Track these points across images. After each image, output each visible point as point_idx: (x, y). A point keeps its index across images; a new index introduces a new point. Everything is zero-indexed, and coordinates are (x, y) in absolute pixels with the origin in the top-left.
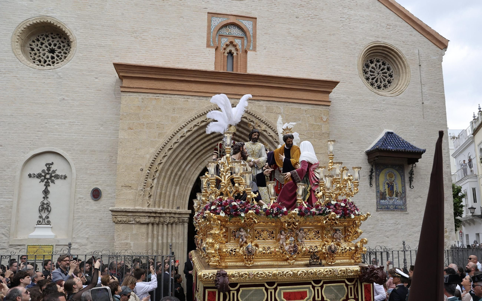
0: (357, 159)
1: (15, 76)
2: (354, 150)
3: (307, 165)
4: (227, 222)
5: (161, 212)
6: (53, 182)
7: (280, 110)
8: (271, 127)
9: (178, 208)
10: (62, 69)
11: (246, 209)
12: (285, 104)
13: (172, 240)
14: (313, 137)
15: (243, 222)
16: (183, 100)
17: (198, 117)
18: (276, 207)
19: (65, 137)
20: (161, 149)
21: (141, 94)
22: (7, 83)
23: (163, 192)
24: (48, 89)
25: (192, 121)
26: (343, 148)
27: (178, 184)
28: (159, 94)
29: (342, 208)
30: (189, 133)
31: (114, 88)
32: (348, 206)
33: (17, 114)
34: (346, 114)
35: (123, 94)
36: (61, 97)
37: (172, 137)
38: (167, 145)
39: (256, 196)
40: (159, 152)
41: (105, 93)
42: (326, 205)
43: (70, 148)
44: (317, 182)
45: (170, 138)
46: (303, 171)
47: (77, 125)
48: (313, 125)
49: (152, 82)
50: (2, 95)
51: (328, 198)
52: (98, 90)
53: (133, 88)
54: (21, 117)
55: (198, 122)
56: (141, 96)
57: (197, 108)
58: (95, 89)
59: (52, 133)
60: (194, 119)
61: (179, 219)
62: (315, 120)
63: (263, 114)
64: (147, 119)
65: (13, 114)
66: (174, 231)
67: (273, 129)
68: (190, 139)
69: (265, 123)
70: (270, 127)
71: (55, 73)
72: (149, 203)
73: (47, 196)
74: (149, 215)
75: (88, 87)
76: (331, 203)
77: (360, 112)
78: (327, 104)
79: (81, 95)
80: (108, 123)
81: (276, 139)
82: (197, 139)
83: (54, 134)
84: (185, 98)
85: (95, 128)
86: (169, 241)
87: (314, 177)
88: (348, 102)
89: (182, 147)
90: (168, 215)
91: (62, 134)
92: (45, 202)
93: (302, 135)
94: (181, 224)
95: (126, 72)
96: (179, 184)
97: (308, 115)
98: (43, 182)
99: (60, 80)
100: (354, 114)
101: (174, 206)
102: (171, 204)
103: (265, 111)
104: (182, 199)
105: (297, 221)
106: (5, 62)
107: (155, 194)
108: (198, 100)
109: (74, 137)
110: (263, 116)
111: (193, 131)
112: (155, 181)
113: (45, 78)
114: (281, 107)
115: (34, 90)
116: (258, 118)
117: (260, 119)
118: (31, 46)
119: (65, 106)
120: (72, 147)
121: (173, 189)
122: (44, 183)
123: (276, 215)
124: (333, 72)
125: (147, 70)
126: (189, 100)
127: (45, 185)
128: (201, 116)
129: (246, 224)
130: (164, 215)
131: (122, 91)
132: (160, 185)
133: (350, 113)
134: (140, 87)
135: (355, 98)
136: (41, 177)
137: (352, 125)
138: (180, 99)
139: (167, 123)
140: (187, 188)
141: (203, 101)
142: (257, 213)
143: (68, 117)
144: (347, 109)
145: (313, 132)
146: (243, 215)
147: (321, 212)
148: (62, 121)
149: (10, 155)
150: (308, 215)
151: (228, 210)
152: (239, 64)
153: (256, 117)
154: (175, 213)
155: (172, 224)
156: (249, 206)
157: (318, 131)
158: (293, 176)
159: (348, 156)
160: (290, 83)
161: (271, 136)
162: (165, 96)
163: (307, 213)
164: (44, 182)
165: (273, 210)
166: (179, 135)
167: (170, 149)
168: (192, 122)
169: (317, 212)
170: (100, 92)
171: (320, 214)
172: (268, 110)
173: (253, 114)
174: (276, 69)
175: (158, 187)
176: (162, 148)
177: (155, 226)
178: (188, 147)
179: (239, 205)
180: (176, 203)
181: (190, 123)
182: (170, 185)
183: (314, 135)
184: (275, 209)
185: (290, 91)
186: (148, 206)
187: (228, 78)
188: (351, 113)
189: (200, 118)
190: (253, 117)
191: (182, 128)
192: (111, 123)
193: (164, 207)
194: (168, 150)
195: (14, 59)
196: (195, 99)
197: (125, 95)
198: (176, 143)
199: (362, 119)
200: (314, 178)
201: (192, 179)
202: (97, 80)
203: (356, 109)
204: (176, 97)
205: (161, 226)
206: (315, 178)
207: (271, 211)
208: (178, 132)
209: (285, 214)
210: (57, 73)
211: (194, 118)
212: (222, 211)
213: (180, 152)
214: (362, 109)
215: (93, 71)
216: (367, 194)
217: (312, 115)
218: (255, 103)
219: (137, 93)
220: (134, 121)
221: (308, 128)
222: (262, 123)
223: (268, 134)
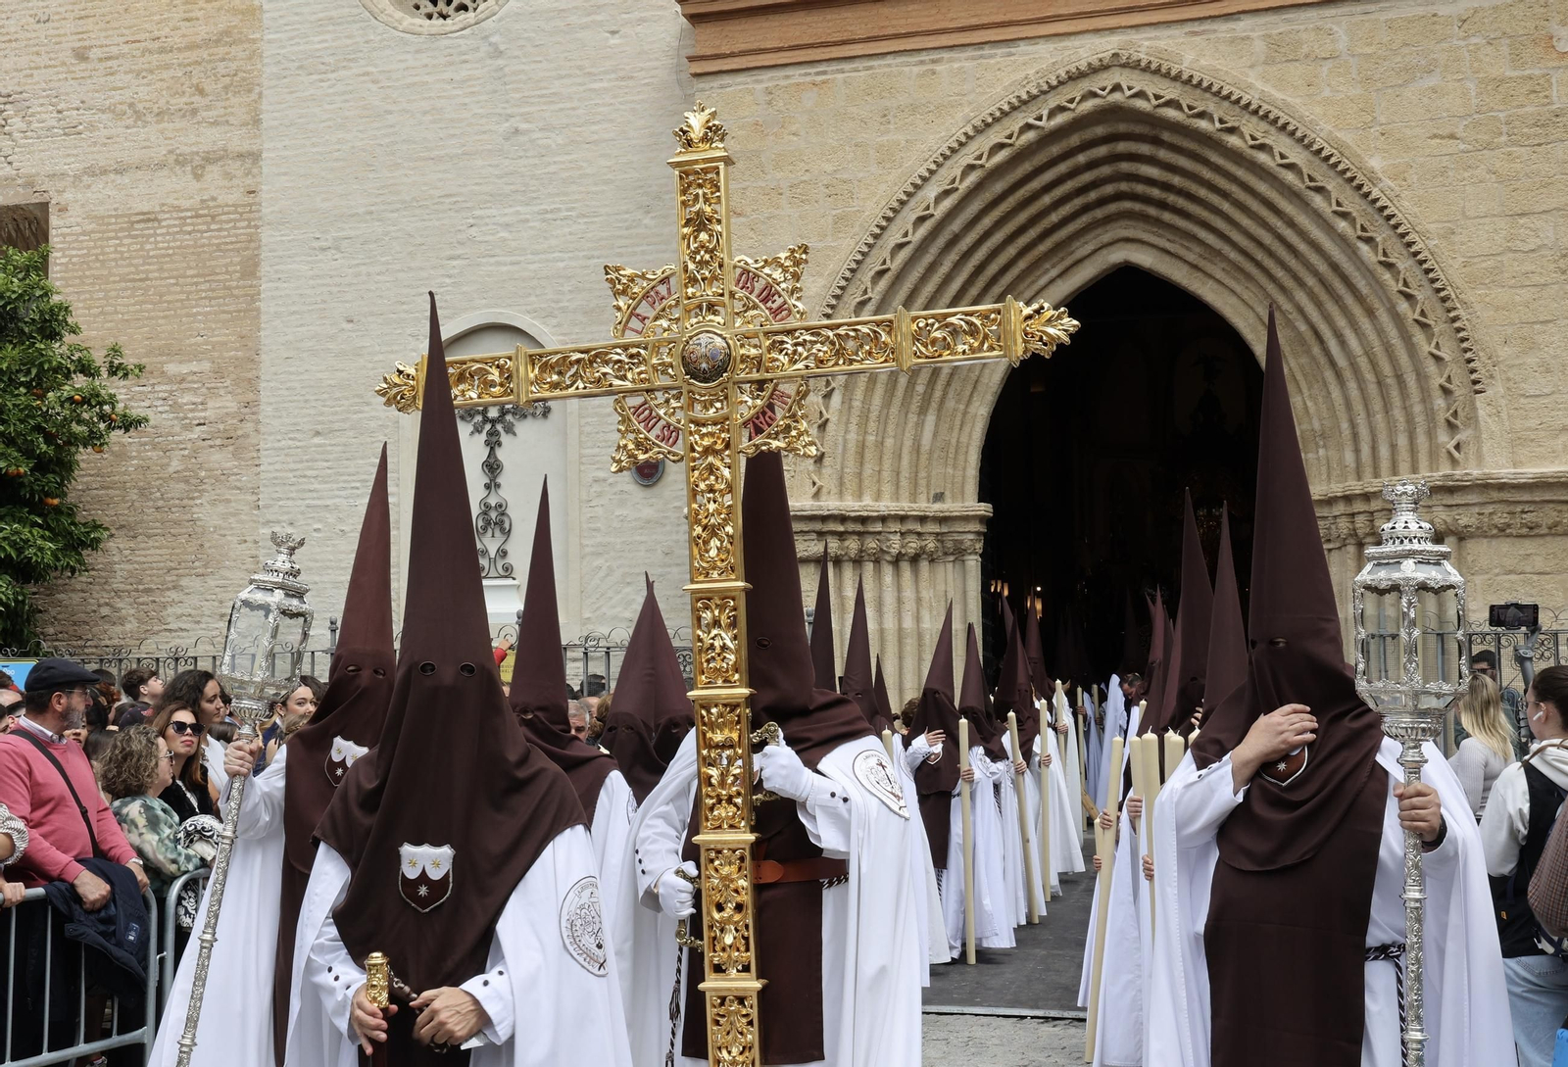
1: (364, 75)
5: (865, 514)
6: (510, 430)
7: (1332, 41)
8: (1290, 128)
9: (939, 497)
10: (500, 20)
12: (1360, 7)
13: (918, 619)
14: (1504, 138)
16: (916, 69)
17: (978, 131)
19: (532, 267)
20: (846, 279)
21: (763, 72)
22: (346, 101)
23: (871, 438)
24: (467, 100)
25: (953, 151)
27: (929, 403)
28: (825, 63)
30: (947, 203)
31: (675, 61)
33: (383, 207)
35: (702, 84)
36: (507, 125)
37: (883, 228)
38: (869, 260)
40: (839, 292)
41: (648, 85)
43: (553, 305)
45: (878, 231)
47: (566, 218)
48: (1500, 82)
49: (796, 21)
50: (337, 147)
52: (623, 79)
53: (732, 55)
54: (396, 215)
55: (977, 153)
56: (761, 81)
57: (971, 97)
58: (613, 76)
59: (492, 260)
60: (961, 144)
61: (942, 542)
62: (1516, 58)
63: (1250, 76)
64: (791, 168)
65: (373, 208)
66: (923, 584)
67: (1299, 134)
68: (956, 226)
69: (1261, 113)
70: (1284, 127)
71: (483, 39)
72: (819, 483)
73: (498, 480)
74: (818, 526)
75: (589, 74)
79: (568, 105)
80: (667, 197)
81: (1315, 175)
82: (987, 222)
83: (499, 264)
84: (922, 62)
85: (626, 221)
86: (908, 623)
89: (928, 259)
90: (895, 527)
91: (522, 258)
92: (493, 501)
93: (1443, 137)
94: (952, 558)
96: (934, 405)
97: (1474, 40)
98: (480, 432)
99: (500, 62)
101: (922, 489)
102: (904, 483)
103: (1263, 58)
104: (950, 462)
106: (331, 28)
107: (840, 448)
108: (975, 63)
109: (561, 265)
110: (1250, 86)
111: (960, 191)
112: (836, 399)
113: (451, 64)
114: (1335, 28)
115: (425, 113)
116: (1227, 97)
117: (1238, 101)
119: (522, 154)
120: (557, 302)
121: (910, 425)
122: (483, 436)
126: (938, 68)
127: (487, 443)
128: (988, 125)
130: (878, 527)
131: (697, 75)
132: (856, 412)
134: (755, 46)
136: (472, 416)
138: (906, 69)
139: (861, 175)
140: (969, 416)
141: (992, 61)
143: (534, 195)
145: (1501, 116)
148: (518, 213)
149: (377, 348)
153: (1217, 94)
154: (923, 519)
155: (915, 560)
157: (1529, 109)
161: (1291, 167)
162: (847, 66)
164: (485, 432)
166: (910, 215)
167: (881, 273)
168: (956, 157)
170: (631, 83)
172: (1279, 52)
173: (1205, 84)
175: (848, 422)
176: (848, 274)
178: (953, 256)
180: (929, 477)
181: (948, 163)
182: (894, 410)
183: (1505, 129)
186: (817, 495)
189: (985, 134)
190: (1208, 95)
191: (917, 187)
193: (878, 497)
194: (873, 278)
195: (355, 11)
196: (962, 61)
197: (706, 85)
198: (900, 246)
201: (984, 380)
202: (614, 41)
204: (889, 65)
205: (869, 567)
208: (902, 203)
210: (486, 38)
211: (963, 139)
213: (924, 279)
215: (599, 7)
217: (1498, 34)
218: (1215, 31)
219: (747, 74)
220: (747, 183)
221: (1474, 101)
222: (1247, 116)
223: (1278, 158)
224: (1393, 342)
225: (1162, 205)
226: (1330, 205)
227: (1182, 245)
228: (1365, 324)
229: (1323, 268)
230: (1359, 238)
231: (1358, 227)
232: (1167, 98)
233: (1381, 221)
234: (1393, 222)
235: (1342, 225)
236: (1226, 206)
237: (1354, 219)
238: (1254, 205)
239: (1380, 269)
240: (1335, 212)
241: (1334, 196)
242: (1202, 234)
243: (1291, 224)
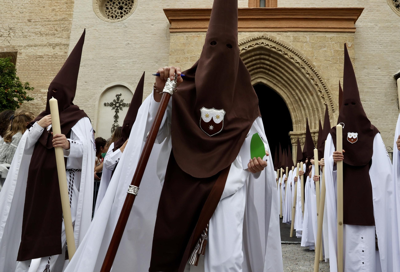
0: (385, 83)
1: (95, 29)
2: (382, 75)
6: (121, 109)
7: (306, 39)
8: (298, 55)
10: (127, 20)
12: (311, 33)
14: (339, 62)
19: (130, 73)
21: (186, 33)
22: (90, 35)
24: (118, 36)
26: (370, 74)
28: (200, 32)
31: (166, 32)
33: (96, 58)
34: (374, 41)
35: (171, 34)
36: (127, 42)
41: (159, 36)
43: (133, 82)
47: (138, 63)
48: (338, 51)
49: (194, 23)
50: (87, 44)
52: (154, 35)
53: (179, 28)
54: (99, 60)
56: (186, 35)
58: (152, 34)
59: (121, 71)
62: (341, 47)
63: (290, 44)
64: (191, 53)
65: (94, 58)
67: (300, 56)
69: (292, 51)
70: (296, 55)
71: (123, 24)
73: (118, 120)
75: (146, 33)
77: (388, 39)
78: (352, 31)
79: (141, 39)
80: (161, 60)
81: (302, 65)
83: (122, 72)
85: (152, 65)
88: (376, 29)
91: (127, 71)
92: (116, 125)
93: (327, 60)
95: (174, 16)
97: (333, 42)
98: (114, 109)
99: (126, 29)
100: (381, 40)
103: (292, 41)
106: (88, 19)
109: (136, 73)
110: (290, 45)
113: (115, 29)
114: (307, 37)
115: (108, 38)
116: (285, 47)
117: (287, 48)
118: (106, 6)
119: (129, 49)
120: (135, 81)
122: (115, 110)
124: (360, 2)
125: (191, 13)
127: (115, 112)
131: (171, 32)
133: (377, 40)
134: (185, 27)
135: (383, 25)
136: (112, 105)
137: (379, 51)
143: (131, 58)
144: (374, 36)
145: (338, 57)
148: (127, 61)
149: (92, 89)
152: (270, 3)
153: (283, 46)
159: (375, 81)
160: (315, 14)
161: (298, 63)
164: (115, 109)
170: (155, 36)
172: (296, 39)
173: (281, 44)
174: (304, 4)
183: (339, 60)
185: (316, 21)
187: (259, 14)
188: (379, 39)
190: (281, 46)
192: (164, 61)
195: (94, 16)
197: (173, 35)
199: (390, 45)
202: (153, 27)
203: (384, 36)
210: (124, 24)
214: (391, 35)
215: (149, 19)
216: (396, 118)
217: (337, 42)
218: (283, 34)
219: (182, 33)
220: (181, 56)
221: (333, 54)
222: (289, 52)
223: (295, 61)
224: (317, 101)
225: (269, 70)
226: (305, 71)
227: (272, 79)
228: (311, 97)
229: (303, 85)
230: (311, 78)
231: (311, 76)
232: (273, 46)
233: (315, 76)
234: (318, 76)
235: (307, 76)
236: (283, 71)
237: (310, 75)
238: (289, 71)
239: (315, 85)
240: (306, 73)
241: (306, 69)
242: (277, 77)
243: (297, 75)
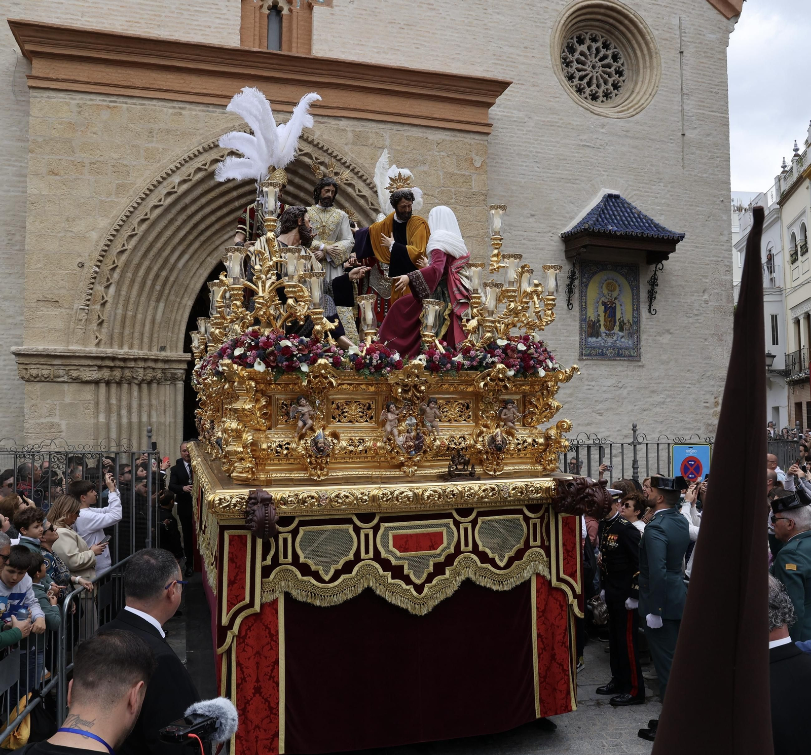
0: (542, 249)
2: (538, 230)
3: (445, 259)
4: (270, 384)
5: (127, 357)
7: (383, 140)
8: (364, 178)
9: (163, 349)
11: (311, 355)
12: (395, 127)
13: (149, 416)
14: (453, 200)
15: (306, 384)
16: (171, 111)
17: (205, 150)
18: (378, 352)
20: (123, 221)
21: (76, 94)
23: (130, 313)
25: (191, 158)
26: (515, 227)
27: (161, 296)
28: (115, 97)
29: (520, 355)
30: (185, 187)
31: (11, 79)
32: (532, 350)
34: (524, 153)
35: (33, 93)
37: (147, 195)
38: (137, 212)
39: (334, 328)
40: (118, 227)
42: (484, 348)
44: (466, 297)
45: (144, 196)
46: (435, 272)
48: (452, 175)
49: (99, 69)
51: (489, 331)
53: (57, 80)
55: (204, 162)
56: (75, 99)
57: (201, 131)
60: (195, 156)
61: (164, 373)
62: (458, 166)
63: (346, 149)
64: (91, 152)
66: (153, 397)
67: (368, 181)
68: (187, 200)
69: (351, 168)
70: (361, 177)
72: (100, 337)
74: (99, 363)
76: (496, 344)
77: (551, 150)
78: (484, 129)
81: (374, 202)
82: (203, 200)
84: (174, 107)
86: (145, 419)
87: (459, 286)
88: (529, 127)
89: (170, 216)
90: (141, 364)
93: (429, 195)
94: (169, 382)
95: (40, 43)
96: (164, 298)
97: (442, 153)
100: (539, 153)
101: (155, 343)
102: (146, 340)
103: (351, 141)
104: (170, 329)
105: (423, 383)
107: (112, 318)
108: (205, 114)
110: (347, 154)
111: (193, 181)
112: (112, 290)
114: (384, 135)
116: (335, 157)
117: (340, 160)
121: (151, 308)
123: (379, 368)
124: (498, 60)
125: (90, 40)
126: (183, 112)
128: (211, 148)
129: (312, 388)
130: (132, 364)
131: (31, 87)
132: (122, 298)
133: (531, 152)
134: (72, 78)
135: (544, 119)
137: (534, 177)
138: (165, 109)
139: (135, 163)
140: (181, 306)
141: (214, 115)
142: (337, 364)
144: (525, 142)
145: (453, 190)
146: (305, 368)
147: (475, 363)
150: (448, 370)
151: (272, 358)
152: (295, 35)
153: (330, 154)
154: (156, 361)
155: (149, 383)
156: (318, 348)
157: (463, 189)
158: (414, 284)
159: (524, 244)
160: (405, 82)
161: (363, 197)
162: (129, 101)
163: (445, 365)
165: (371, 359)
166: (163, 190)
167: (143, 221)
168: (191, 163)
169: (467, 363)
171: (472, 368)
172: (359, 139)
173: (325, 148)
174: (375, 48)
175: (117, 303)
176: (124, 218)
177: (114, 388)
178: (183, 216)
179: (296, 346)
180: (158, 337)
181: (187, 165)
182: (143, 298)
183: (454, 197)
184: (376, 356)
185: (405, 99)
186: (98, 345)
187: (271, 66)
188: (535, 150)
189: (209, 152)
190: (325, 154)
191: (168, 175)
192: (8, 160)
193: (131, 347)
194: (139, 222)
196: (197, 111)
197: (39, 95)
198: (156, 207)
199: (556, 165)
200: (458, 289)
201: (191, 286)
203: (544, 143)
204: (155, 105)
205: (125, 386)
206: (462, 289)
207: (368, 361)
208: (159, 182)
209: (397, 366)
211: (197, 153)
212: (258, 360)
213: (166, 228)
214: (558, 142)
216: (562, 325)
217: (452, 153)
218: (329, 123)
219: (65, 93)
220: (62, 157)
221: (442, 181)
222: (344, 168)
223: (357, 191)
232: (306, 151)
